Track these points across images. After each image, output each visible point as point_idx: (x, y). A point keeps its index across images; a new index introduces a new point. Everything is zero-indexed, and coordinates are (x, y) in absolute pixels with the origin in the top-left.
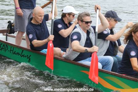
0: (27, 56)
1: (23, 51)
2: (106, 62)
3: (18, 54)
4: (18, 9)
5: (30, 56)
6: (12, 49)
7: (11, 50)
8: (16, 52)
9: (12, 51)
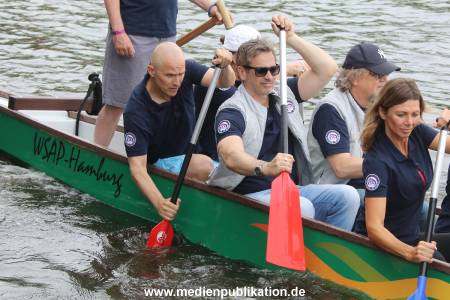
0: (114, 176)
1: (103, 161)
2: (334, 202)
3: (90, 170)
4: (117, 36)
5: (122, 175)
6: (75, 155)
7: (72, 159)
8: (85, 166)
9: (74, 162)
